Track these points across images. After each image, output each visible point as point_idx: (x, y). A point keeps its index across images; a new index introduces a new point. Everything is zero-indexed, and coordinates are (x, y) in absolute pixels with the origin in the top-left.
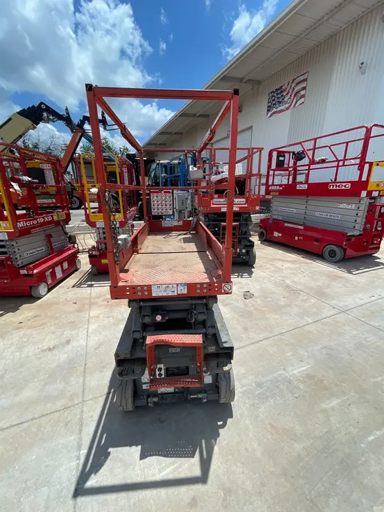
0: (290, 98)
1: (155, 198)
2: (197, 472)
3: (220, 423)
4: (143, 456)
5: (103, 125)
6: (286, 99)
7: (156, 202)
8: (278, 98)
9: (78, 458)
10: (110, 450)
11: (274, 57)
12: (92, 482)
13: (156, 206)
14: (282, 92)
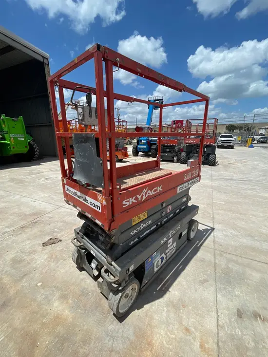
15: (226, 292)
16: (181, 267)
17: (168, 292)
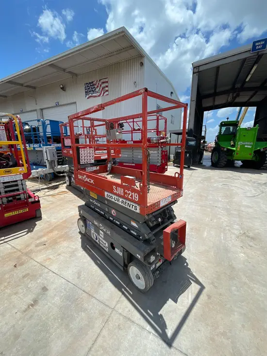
0: (99, 90)
1: (83, 152)
2: (198, 287)
3: (185, 264)
4: (176, 301)
7: (83, 155)
9: (150, 333)
10: (159, 313)
12: (169, 333)
13: (83, 158)
14: (93, 85)
15: (62, 289)
16: (98, 262)
17: (82, 250)
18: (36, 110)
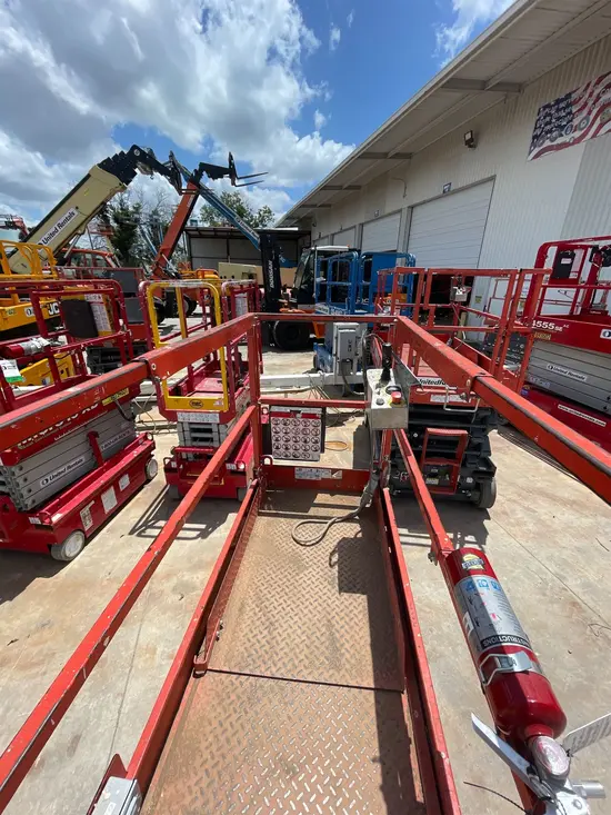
0: (586, 118)
1: (281, 426)
5: (230, 177)
6: (576, 122)
8: (558, 119)
11: (563, 30)
13: (282, 442)
14: (568, 105)
18: (400, 211)
